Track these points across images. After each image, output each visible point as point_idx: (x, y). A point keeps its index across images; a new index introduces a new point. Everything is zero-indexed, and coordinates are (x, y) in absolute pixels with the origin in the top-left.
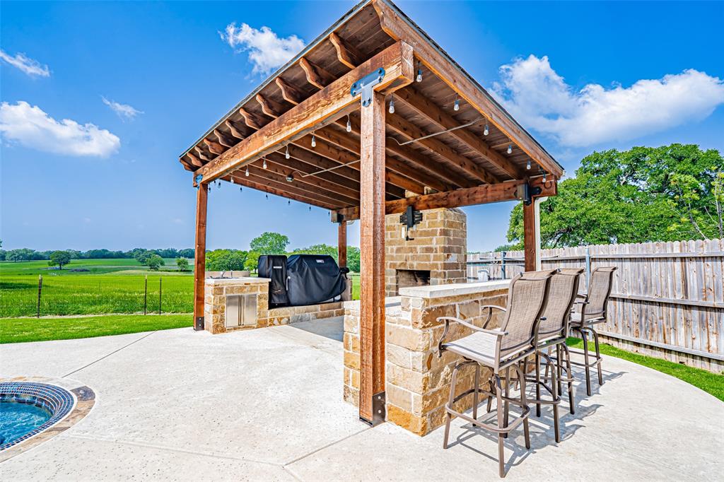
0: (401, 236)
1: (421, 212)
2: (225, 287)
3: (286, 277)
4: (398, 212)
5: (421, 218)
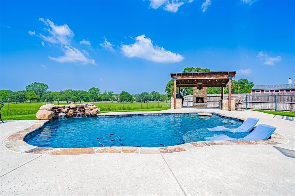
0: (197, 91)
4: (197, 86)
5: (202, 88)
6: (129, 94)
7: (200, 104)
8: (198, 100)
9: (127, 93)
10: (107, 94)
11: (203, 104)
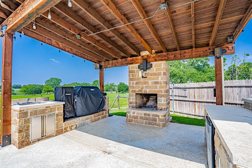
0: (138, 76)
1: (151, 63)
2: (29, 111)
3: (74, 100)
4: (137, 63)
5: (151, 66)
6: (126, 85)
9: (124, 84)
10: (109, 85)
11: (153, 115)
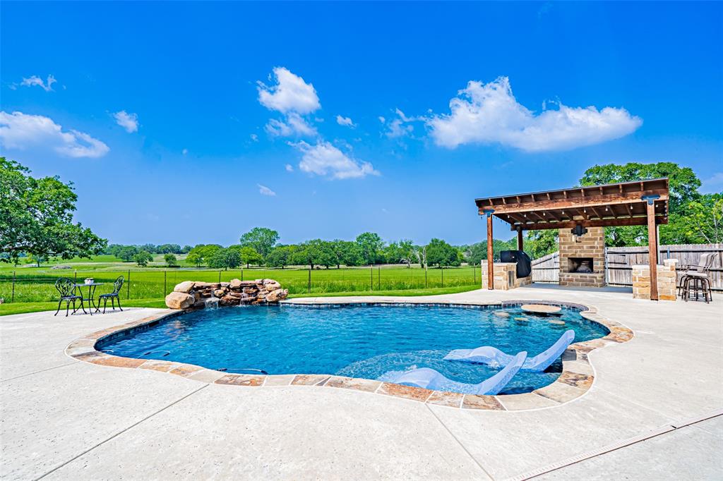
0: (571, 240)
1: (586, 228)
4: (569, 227)
5: (586, 231)
6: (449, 246)
7: (581, 277)
8: (579, 266)
9: (442, 243)
10: (399, 247)
11: (590, 277)
